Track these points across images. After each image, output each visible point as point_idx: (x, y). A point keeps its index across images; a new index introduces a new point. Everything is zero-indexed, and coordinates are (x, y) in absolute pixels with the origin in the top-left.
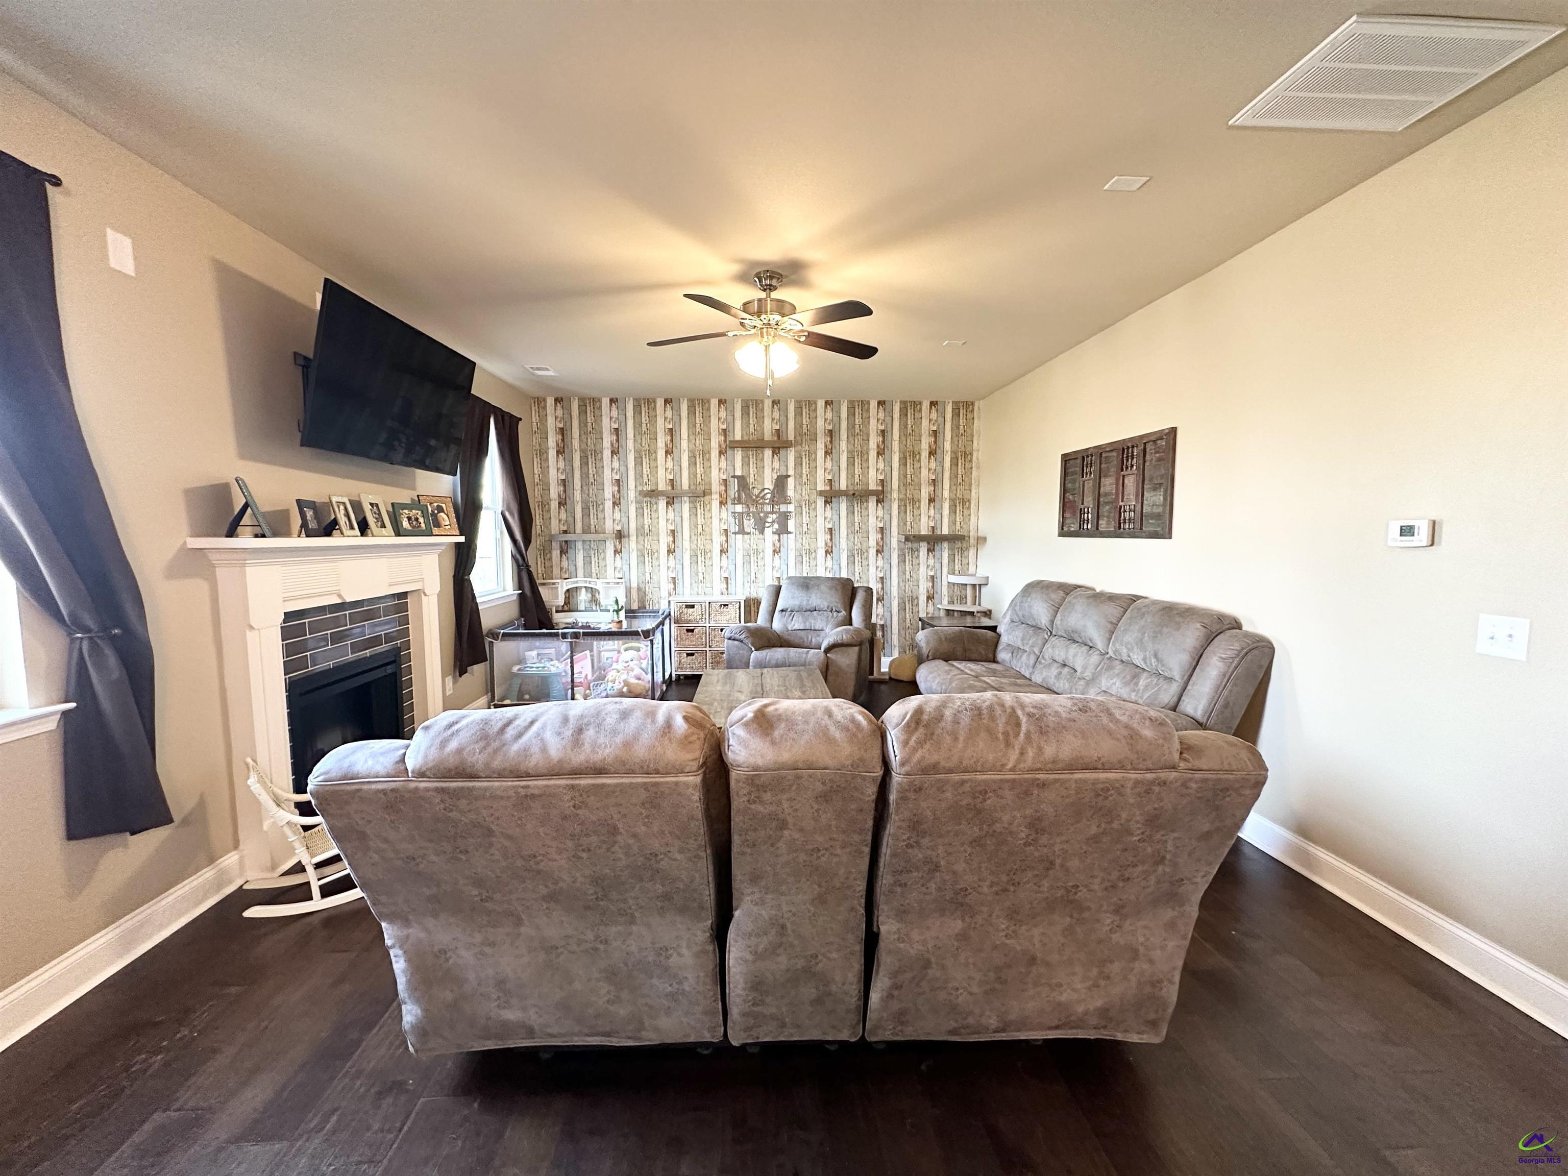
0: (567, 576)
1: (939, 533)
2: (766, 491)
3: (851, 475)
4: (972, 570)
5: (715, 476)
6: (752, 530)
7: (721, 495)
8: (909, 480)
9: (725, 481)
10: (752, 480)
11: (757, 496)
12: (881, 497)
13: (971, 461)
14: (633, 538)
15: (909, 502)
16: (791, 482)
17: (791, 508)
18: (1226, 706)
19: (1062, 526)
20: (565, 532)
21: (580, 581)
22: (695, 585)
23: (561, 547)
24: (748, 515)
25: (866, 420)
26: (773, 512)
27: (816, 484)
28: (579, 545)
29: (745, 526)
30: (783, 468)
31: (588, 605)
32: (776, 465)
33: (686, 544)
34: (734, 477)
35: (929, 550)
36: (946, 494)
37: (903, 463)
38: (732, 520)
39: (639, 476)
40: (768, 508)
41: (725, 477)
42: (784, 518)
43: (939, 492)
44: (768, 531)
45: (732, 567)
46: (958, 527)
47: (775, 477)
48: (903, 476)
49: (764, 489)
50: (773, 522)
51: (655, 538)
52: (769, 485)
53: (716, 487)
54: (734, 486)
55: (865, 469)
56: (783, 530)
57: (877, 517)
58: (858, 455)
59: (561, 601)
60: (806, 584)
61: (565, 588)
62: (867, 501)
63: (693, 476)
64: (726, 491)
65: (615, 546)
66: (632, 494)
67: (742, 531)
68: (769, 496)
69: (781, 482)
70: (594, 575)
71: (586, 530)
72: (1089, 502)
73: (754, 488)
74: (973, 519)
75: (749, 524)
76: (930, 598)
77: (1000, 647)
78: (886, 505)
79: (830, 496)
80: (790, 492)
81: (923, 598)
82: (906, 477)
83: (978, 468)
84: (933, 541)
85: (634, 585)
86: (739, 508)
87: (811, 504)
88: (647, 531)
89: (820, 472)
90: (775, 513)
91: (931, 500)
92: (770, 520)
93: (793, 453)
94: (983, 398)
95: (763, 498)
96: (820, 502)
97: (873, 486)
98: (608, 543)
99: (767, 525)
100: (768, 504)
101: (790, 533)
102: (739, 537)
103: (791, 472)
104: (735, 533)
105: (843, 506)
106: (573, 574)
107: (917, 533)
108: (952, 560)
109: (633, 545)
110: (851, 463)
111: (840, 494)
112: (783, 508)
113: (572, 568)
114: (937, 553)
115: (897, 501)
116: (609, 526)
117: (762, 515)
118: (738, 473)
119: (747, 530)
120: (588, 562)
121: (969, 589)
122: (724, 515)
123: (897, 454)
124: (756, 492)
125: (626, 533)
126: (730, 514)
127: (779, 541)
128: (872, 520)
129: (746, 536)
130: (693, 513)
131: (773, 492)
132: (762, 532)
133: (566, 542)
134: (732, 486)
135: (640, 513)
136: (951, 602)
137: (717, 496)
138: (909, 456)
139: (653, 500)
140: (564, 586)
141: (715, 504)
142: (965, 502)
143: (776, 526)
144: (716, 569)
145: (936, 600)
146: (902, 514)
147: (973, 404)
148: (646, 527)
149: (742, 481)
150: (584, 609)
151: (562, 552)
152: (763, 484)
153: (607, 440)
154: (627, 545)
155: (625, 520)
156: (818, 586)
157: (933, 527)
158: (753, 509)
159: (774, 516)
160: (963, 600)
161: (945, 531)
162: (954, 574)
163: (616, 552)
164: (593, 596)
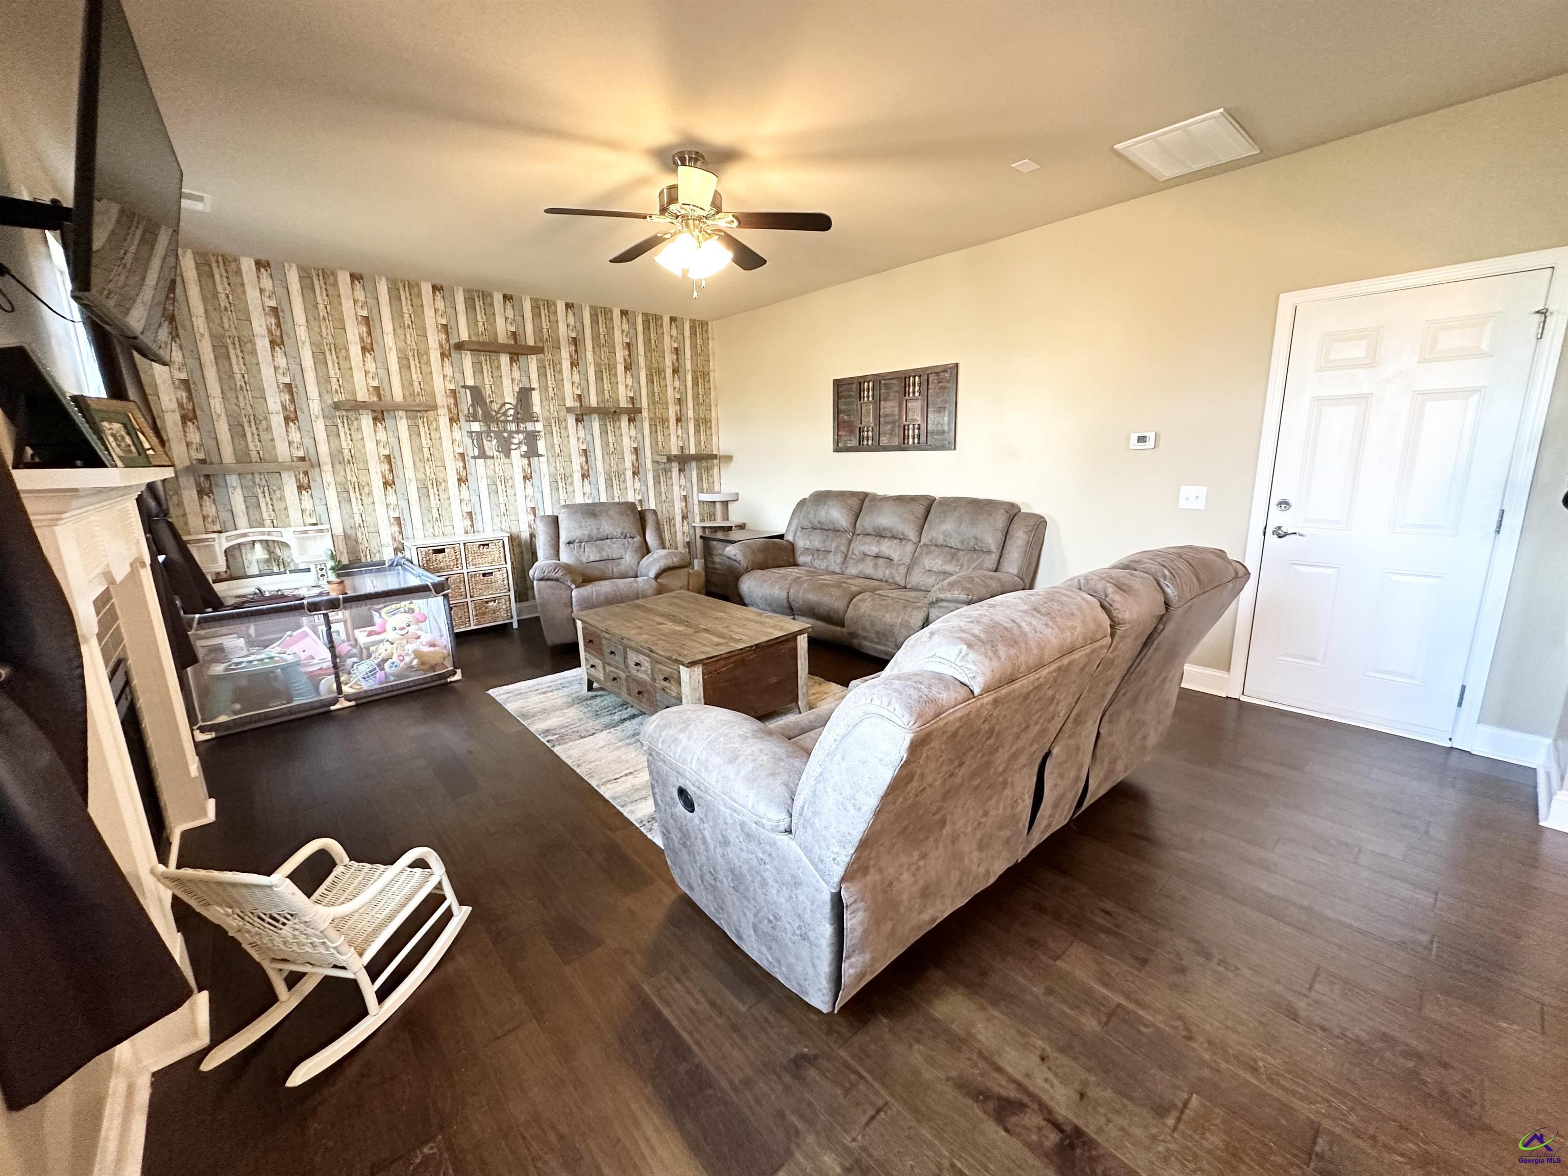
0: (217, 528)
1: (687, 453)
2: (508, 406)
3: (600, 391)
4: (717, 488)
5: (440, 386)
6: (496, 454)
7: (450, 410)
8: (657, 399)
9: (453, 392)
10: (488, 392)
11: (497, 413)
12: (633, 414)
13: (709, 381)
14: (327, 468)
15: (657, 423)
16: (536, 396)
17: (539, 426)
19: (837, 442)
20: (203, 461)
21: (244, 530)
22: (428, 525)
23: (198, 485)
24: (488, 435)
25: (610, 330)
26: (518, 432)
27: (564, 399)
28: (233, 480)
29: (487, 449)
30: (525, 379)
31: (264, 567)
32: (516, 374)
33: (410, 473)
34: (465, 387)
35: (680, 470)
36: (691, 414)
37: (650, 381)
38: (468, 441)
39: (324, 381)
40: (513, 427)
41: (452, 387)
42: (531, 438)
43: (684, 412)
44: (515, 455)
45: (475, 499)
46: (703, 447)
47: (517, 389)
48: (651, 394)
49: (504, 404)
50: (520, 443)
51: (361, 466)
52: (510, 398)
53: (442, 400)
54: (466, 400)
55: (614, 385)
56: (532, 453)
57: (631, 437)
58: (605, 369)
59: (221, 566)
60: (591, 511)
61: (226, 545)
62: (619, 420)
63: (407, 383)
64: (456, 404)
65: (298, 480)
66: (315, 406)
67: (483, 455)
68: (511, 412)
69: (524, 395)
70: (268, 522)
71: (243, 457)
72: (869, 420)
73: (491, 402)
74: (714, 438)
75: (491, 446)
76: (684, 517)
77: (798, 553)
78: (638, 423)
79: (582, 415)
80: (537, 408)
81: (678, 518)
82: (653, 395)
83: (715, 388)
84: (683, 460)
85: (338, 531)
86: (476, 427)
87: (560, 421)
88: (347, 456)
89: (567, 386)
90: (522, 432)
91: (678, 420)
92: (515, 441)
93: (535, 361)
94: (716, 320)
95: (505, 414)
96: (571, 420)
97: (623, 404)
98: (285, 475)
99: (513, 447)
100: (512, 421)
101: (541, 455)
102: (480, 462)
103: (535, 384)
104: (474, 458)
105: (596, 425)
106: (229, 525)
107: (668, 453)
108: (700, 479)
109: (328, 477)
110: (599, 378)
111: (591, 411)
112: (530, 426)
113: (225, 515)
114: (687, 472)
115: (647, 420)
116: (282, 451)
117: (505, 435)
118: (470, 382)
119: (489, 453)
120: (252, 504)
121: (718, 506)
122: (457, 435)
123: (644, 370)
124: (495, 407)
125: (314, 460)
126: (465, 433)
127: (530, 465)
128: (626, 441)
129: (488, 461)
130: (414, 433)
131: (515, 408)
132: (508, 456)
133: (207, 477)
134: (464, 400)
135: (333, 433)
136: (702, 520)
137: (446, 411)
138: (654, 373)
139: (352, 415)
140: (222, 543)
141: (444, 421)
142: (707, 421)
143: (524, 448)
144: (455, 503)
145: (690, 519)
146: (653, 434)
147: (707, 324)
148: (346, 452)
149: (476, 392)
150: (257, 572)
151: (201, 493)
152: (503, 397)
153: (260, 325)
154: (318, 479)
155: (308, 442)
156: (606, 512)
157: (682, 447)
158: (494, 428)
159: (521, 436)
160: (712, 516)
161: (693, 451)
162: (703, 492)
163: (300, 488)
164: (270, 553)
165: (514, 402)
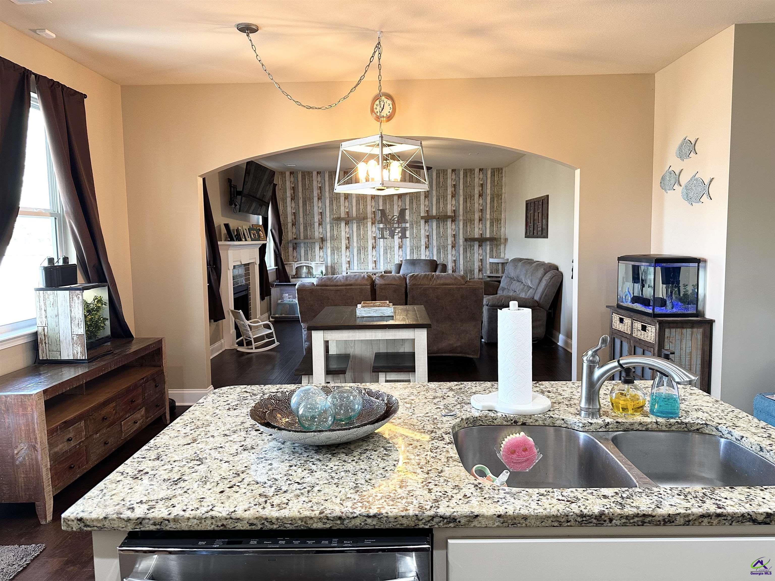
0: (296, 260)
1: (485, 237)
2: (395, 217)
3: (438, 208)
4: (502, 255)
5: (369, 210)
6: (388, 237)
7: (372, 219)
8: (468, 210)
9: (374, 212)
10: (388, 211)
11: (390, 220)
12: (454, 219)
13: (501, 199)
14: (329, 241)
15: (469, 221)
16: (407, 212)
17: (408, 225)
18: (546, 295)
19: (526, 233)
20: (295, 239)
21: (303, 263)
22: (359, 265)
23: (293, 246)
24: (386, 229)
25: (445, 179)
26: (398, 228)
27: (420, 213)
28: (302, 245)
29: (385, 235)
30: (403, 205)
31: (306, 275)
32: (400, 203)
33: (355, 244)
34: (379, 210)
35: (479, 246)
36: (488, 216)
37: (465, 201)
38: (377, 231)
39: (331, 210)
40: (396, 225)
41: (374, 210)
42: (404, 230)
43: (484, 216)
44: (396, 237)
45: (378, 255)
46: (495, 234)
47: (399, 210)
48: (465, 208)
50: (399, 232)
51: (339, 241)
52: (396, 214)
53: (370, 215)
54: (379, 214)
55: (446, 205)
56: (403, 236)
57: (452, 229)
58: (442, 198)
59: (294, 273)
60: (413, 263)
61: (296, 266)
62: (447, 221)
63: (358, 209)
64: (375, 217)
65: (320, 246)
66: (328, 220)
67: (383, 237)
68: (396, 219)
69: (402, 212)
70: (310, 260)
71: (306, 237)
74: (503, 229)
75: (387, 234)
76: (480, 270)
77: (499, 289)
78: (457, 222)
79: (428, 219)
80: (407, 217)
81: (476, 271)
82: (467, 208)
83: (505, 202)
84: (482, 241)
85: (329, 264)
86: (381, 226)
87: (418, 223)
88: (335, 238)
89: (422, 207)
90: (400, 228)
91: (480, 220)
92: (397, 231)
93: (408, 197)
94: (507, 166)
95: (393, 220)
96: (422, 222)
97: (449, 213)
98: (316, 244)
99: (396, 234)
100: (396, 223)
101: (407, 238)
102: (382, 240)
103: (407, 207)
104: (379, 238)
105: (434, 224)
106: (299, 260)
107: (473, 237)
108: (491, 251)
109: (329, 245)
110: (438, 202)
111: (433, 217)
112: (403, 225)
113: (298, 256)
114: (484, 247)
115: (462, 221)
116: (317, 234)
117: (393, 229)
118: (381, 208)
119: (385, 237)
120: (306, 253)
121: (500, 265)
122: (374, 229)
123: (462, 196)
124: (390, 217)
125: (325, 239)
126: (377, 229)
127: (402, 242)
128: (449, 231)
129: (385, 240)
130: (358, 229)
131: (398, 217)
132: (393, 237)
133: (296, 243)
135: (332, 229)
136: (491, 272)
137: (370, 220)
138: (469, 197)
139: (338, 222)
140: (295, 265)
141: (369, 224)
142: (498, 220)
143: (400, 234)
144: (370, 257)
145: (483, 272)
146: (465, 227)
147: (502, 169)
148: (335, 235)
149: (383, 212)
150: (304, 277)
151: (294, 249)
152: (393, 213)
153: (316, 193)
154: (326, 245)
155: (324, 232)
156: (419, 263)
157: (481, 234)
158: (388, 226)
159: (399, 229)
160: (497, 271)
161: (488, 236)
162: (493, 258)
163: (320, 248)
164: (309, 270)
165: (397, 215)
